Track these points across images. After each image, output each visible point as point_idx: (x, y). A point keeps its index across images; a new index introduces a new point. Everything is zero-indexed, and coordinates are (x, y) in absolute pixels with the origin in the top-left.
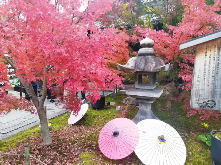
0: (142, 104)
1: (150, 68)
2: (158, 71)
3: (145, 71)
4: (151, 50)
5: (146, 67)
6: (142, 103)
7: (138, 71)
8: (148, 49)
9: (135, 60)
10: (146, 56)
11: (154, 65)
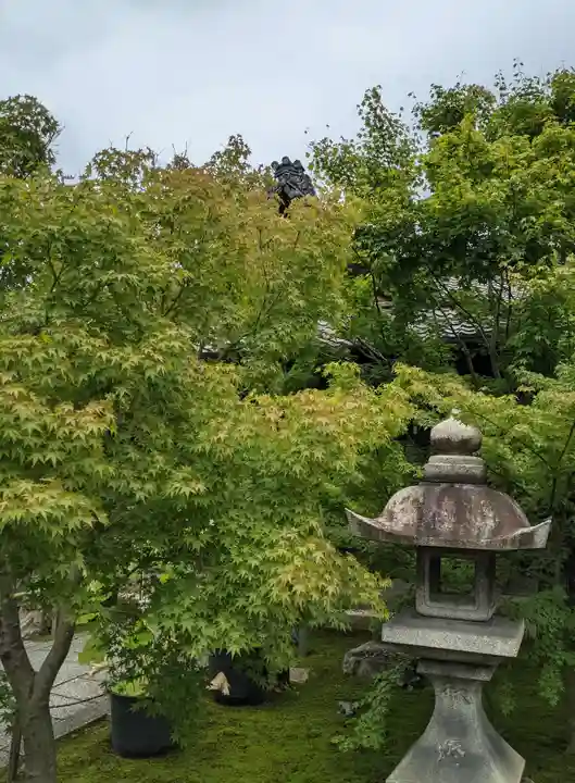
0: (448, 685)
1: (478, 536)
2: (508, 548)
3: (460, 546)
4: (470, 464)
5: (462, 530)
6: (450, 681)
7: (433, 544)
8: (462, 457)
9: (416, 500)
10: (457, 486)
11: (490, 523)
